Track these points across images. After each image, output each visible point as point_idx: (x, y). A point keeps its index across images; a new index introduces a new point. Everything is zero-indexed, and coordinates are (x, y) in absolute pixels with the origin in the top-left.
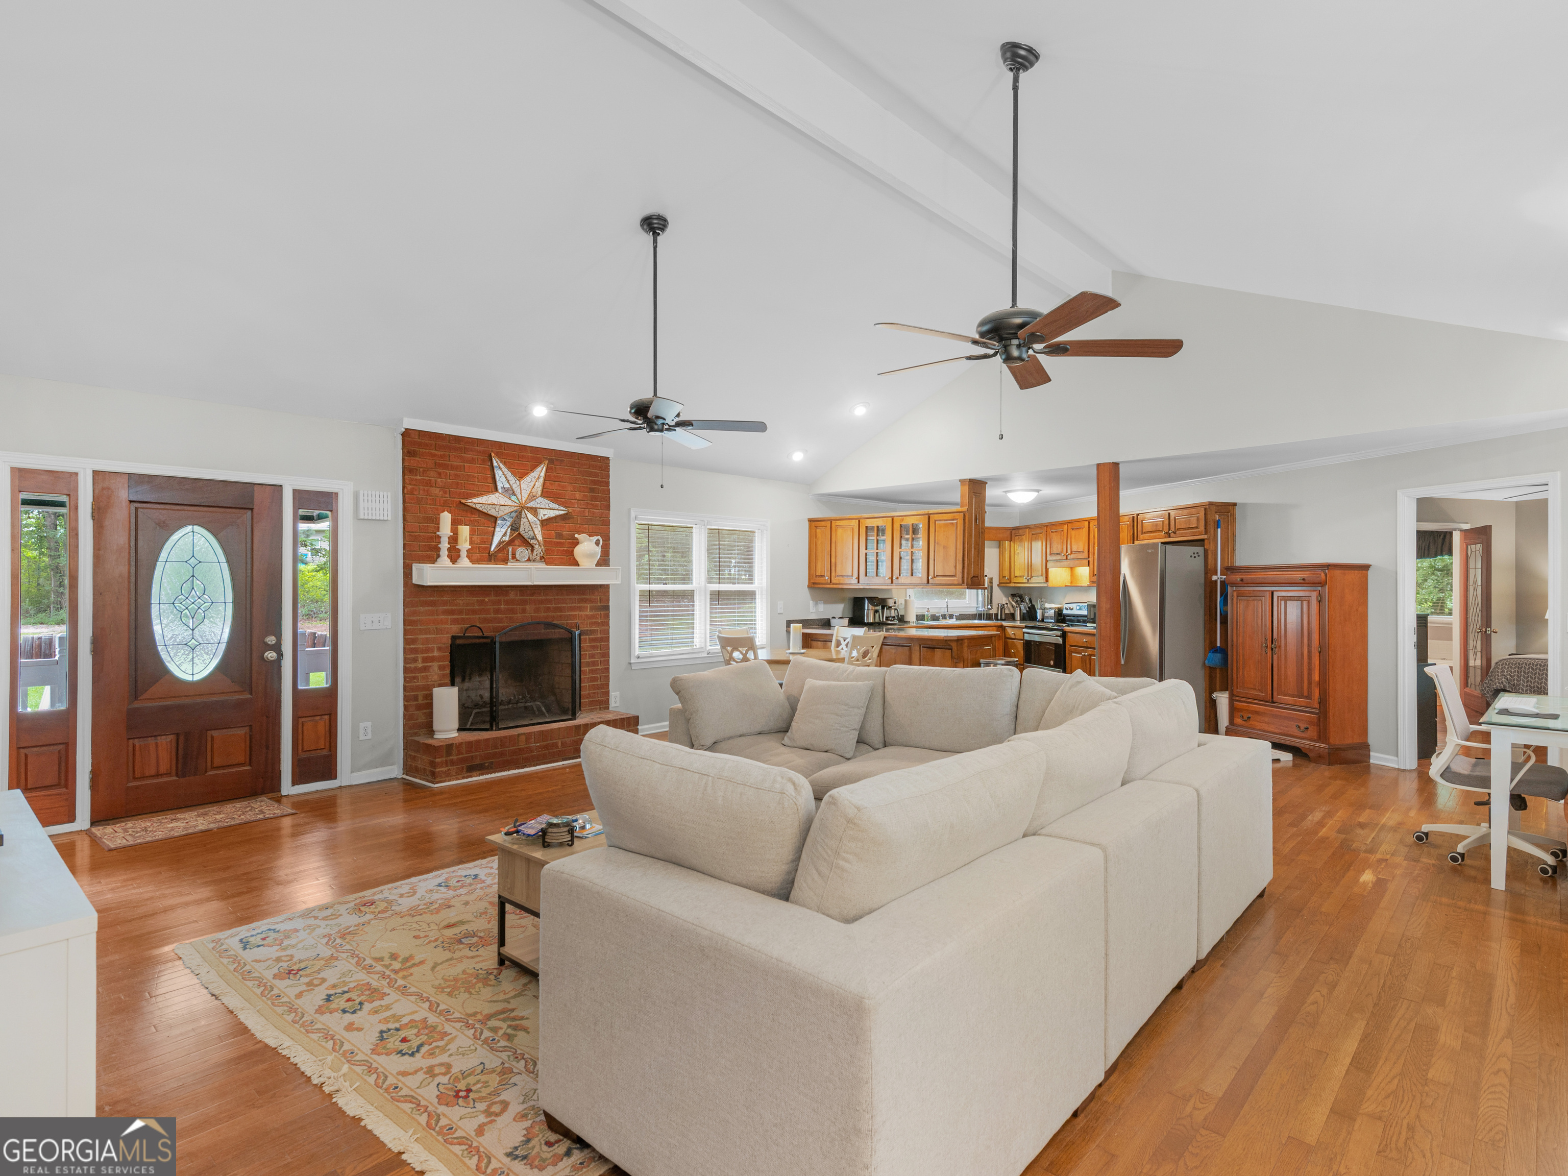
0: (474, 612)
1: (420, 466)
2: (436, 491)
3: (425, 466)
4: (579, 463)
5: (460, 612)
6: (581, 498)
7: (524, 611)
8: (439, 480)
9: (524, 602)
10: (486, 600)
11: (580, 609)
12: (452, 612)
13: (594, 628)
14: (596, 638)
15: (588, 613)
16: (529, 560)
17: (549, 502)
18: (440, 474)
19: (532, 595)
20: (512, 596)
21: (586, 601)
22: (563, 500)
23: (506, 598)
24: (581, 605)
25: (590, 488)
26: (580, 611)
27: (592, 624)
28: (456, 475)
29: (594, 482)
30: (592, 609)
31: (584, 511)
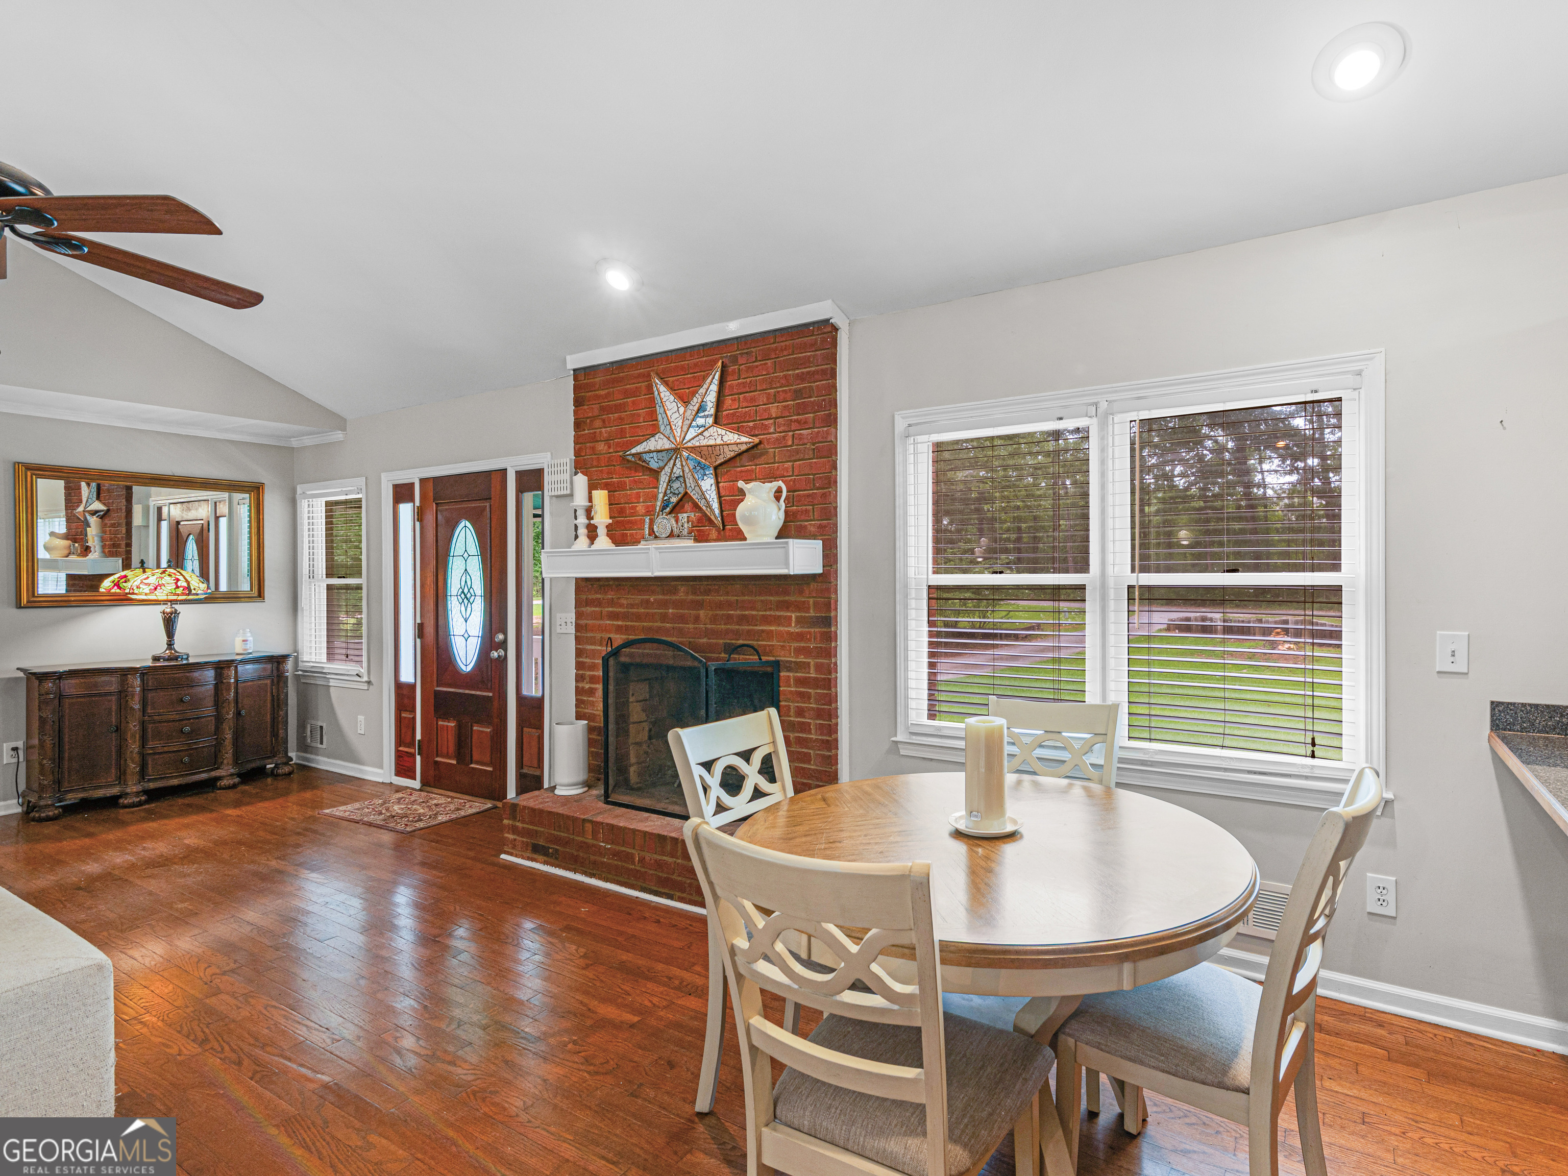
0: (638, 617)
1: (586, 416)
2: (601, 447)
3: (590, 414)
4: (776, 348)
5: (625, 616)
6: (779, 414)
7: (697, 619)
8: (603, 430)
9: (699, 605)
10: (652, 600)
11: (777, 620)
12: (614, 616)
13: (802, 659)
14: (806, 678)
15: (794, 629)
16: (671, 535)
17: (723, 432)
18: (604, 421)
19: (707, 592)
20: (682, 594)
21: (786, 606)
22: (751, 424)
23: (674, 597)
24: (782, 613)
25: (796, 391)
26: (779, 625)
27: (799, 651)
28: (620, 418)
29: (801, 378)
30: (799, 621)
31: (784, 437)
